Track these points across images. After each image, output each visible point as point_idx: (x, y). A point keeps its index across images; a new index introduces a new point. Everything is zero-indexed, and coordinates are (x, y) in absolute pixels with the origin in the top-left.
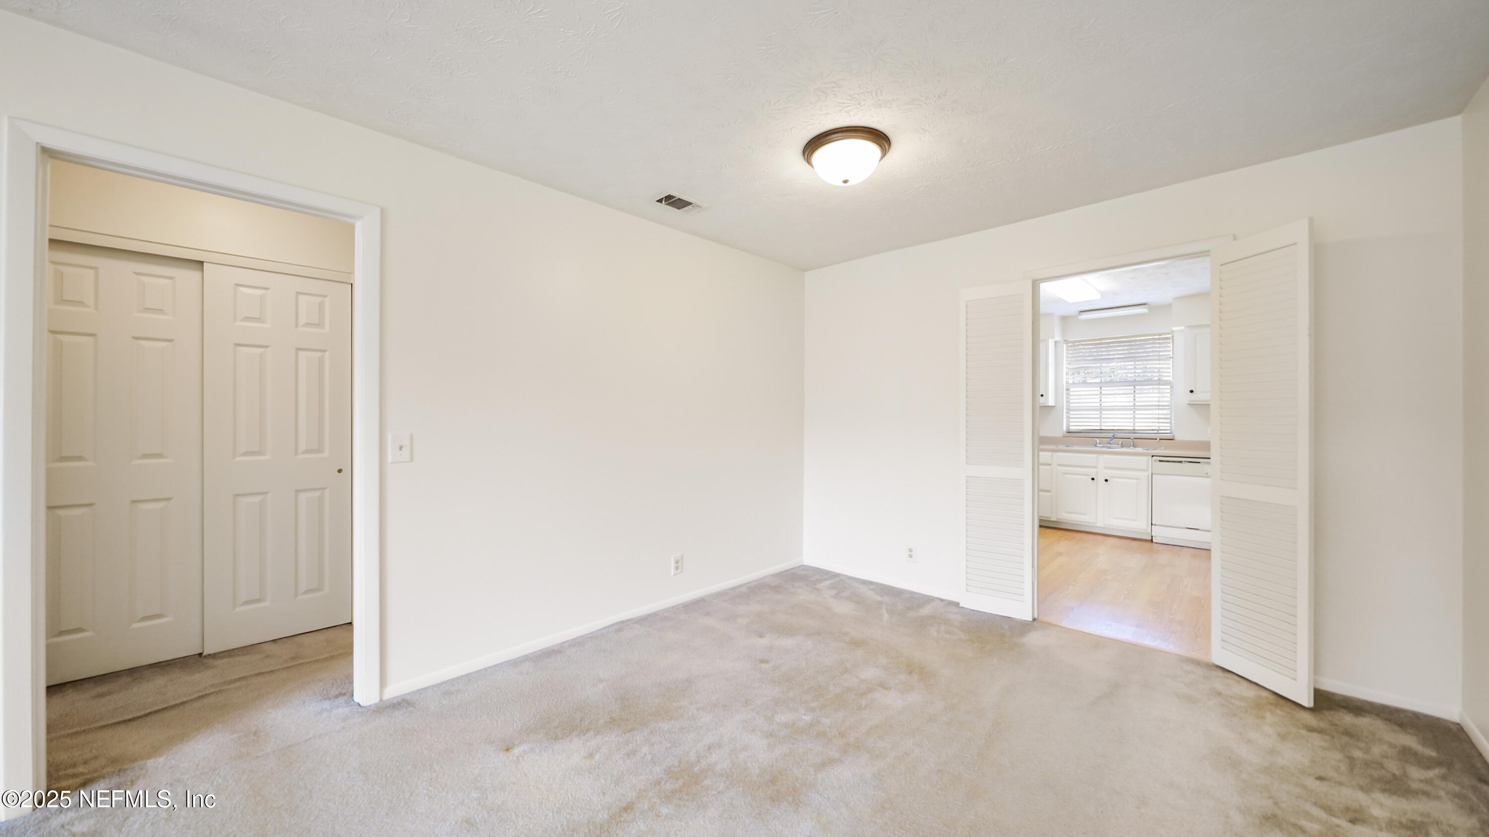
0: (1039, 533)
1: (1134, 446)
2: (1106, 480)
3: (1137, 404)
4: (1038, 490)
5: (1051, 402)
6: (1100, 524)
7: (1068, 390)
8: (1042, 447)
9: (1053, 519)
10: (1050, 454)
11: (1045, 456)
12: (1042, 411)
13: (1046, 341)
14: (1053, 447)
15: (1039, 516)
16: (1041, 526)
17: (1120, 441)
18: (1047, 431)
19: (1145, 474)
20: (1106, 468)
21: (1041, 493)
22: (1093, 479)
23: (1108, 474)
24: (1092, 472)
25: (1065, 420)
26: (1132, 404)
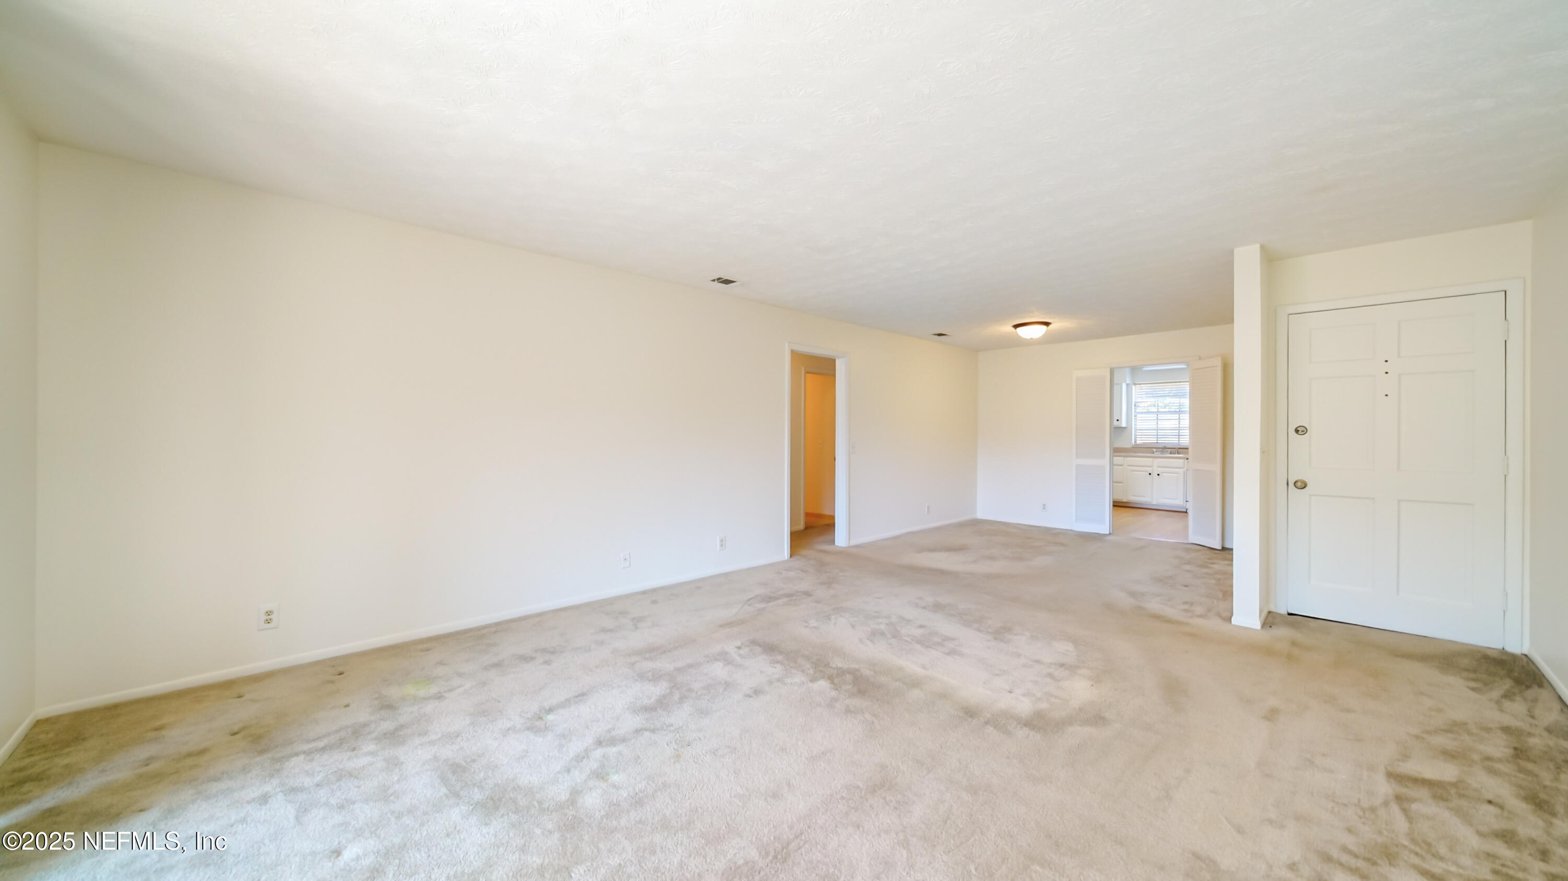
0: (1113, 509)
1: (1178, 453)
2: (1158, 475)
3: (1181, 426)
4: (1113, 482)
5: (1124, 425)
6: (1154, 503)
7: (1135, 416)
8: (1115, 454)
9: (1125, 501)
10: (1122, 458)
11: (1118, 460)
12: (1118, 431)
13: (1121, 384)
14: (1125, 454)
15: (1113, 499)
16: (1114, 506)
17: (1169, 450)
18: (1121, 443)
19: (1181, 471)
20: (1159, 467)
21: (1115, 484)
22: (1150, 474)
23: (1159, 470)
24: (1149, 470)
25: (1133, 437)
26: (1178, 426)
